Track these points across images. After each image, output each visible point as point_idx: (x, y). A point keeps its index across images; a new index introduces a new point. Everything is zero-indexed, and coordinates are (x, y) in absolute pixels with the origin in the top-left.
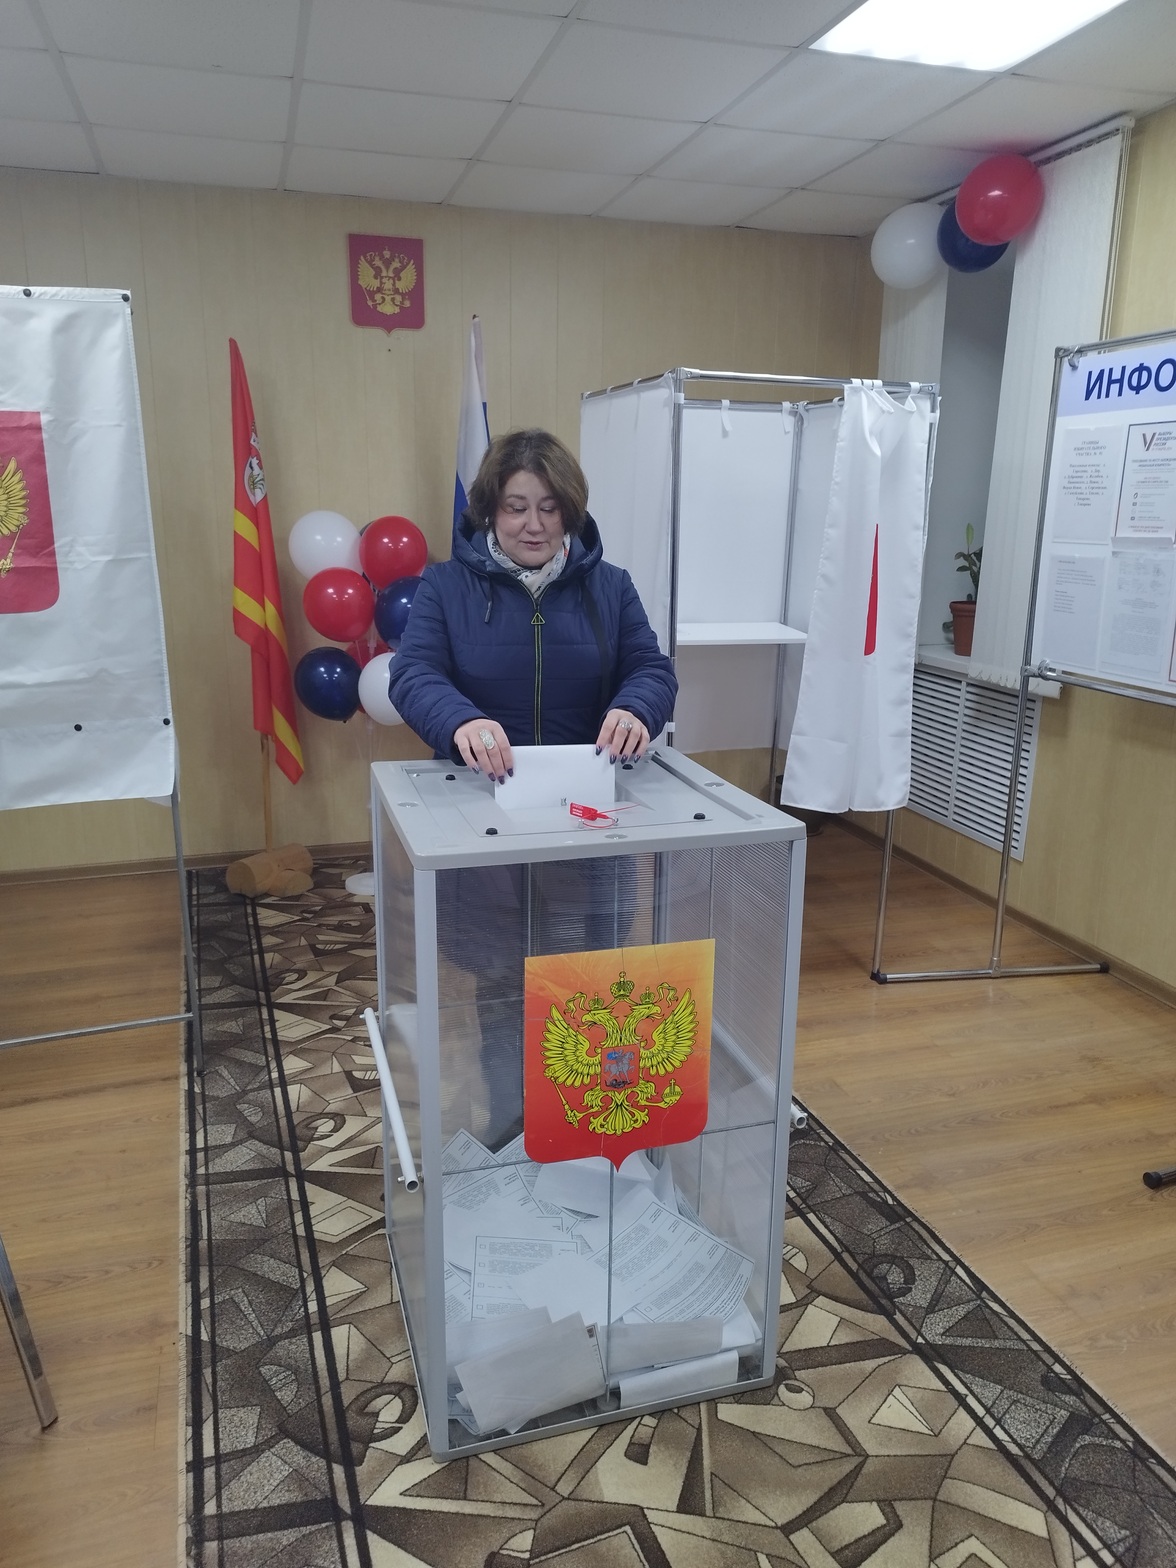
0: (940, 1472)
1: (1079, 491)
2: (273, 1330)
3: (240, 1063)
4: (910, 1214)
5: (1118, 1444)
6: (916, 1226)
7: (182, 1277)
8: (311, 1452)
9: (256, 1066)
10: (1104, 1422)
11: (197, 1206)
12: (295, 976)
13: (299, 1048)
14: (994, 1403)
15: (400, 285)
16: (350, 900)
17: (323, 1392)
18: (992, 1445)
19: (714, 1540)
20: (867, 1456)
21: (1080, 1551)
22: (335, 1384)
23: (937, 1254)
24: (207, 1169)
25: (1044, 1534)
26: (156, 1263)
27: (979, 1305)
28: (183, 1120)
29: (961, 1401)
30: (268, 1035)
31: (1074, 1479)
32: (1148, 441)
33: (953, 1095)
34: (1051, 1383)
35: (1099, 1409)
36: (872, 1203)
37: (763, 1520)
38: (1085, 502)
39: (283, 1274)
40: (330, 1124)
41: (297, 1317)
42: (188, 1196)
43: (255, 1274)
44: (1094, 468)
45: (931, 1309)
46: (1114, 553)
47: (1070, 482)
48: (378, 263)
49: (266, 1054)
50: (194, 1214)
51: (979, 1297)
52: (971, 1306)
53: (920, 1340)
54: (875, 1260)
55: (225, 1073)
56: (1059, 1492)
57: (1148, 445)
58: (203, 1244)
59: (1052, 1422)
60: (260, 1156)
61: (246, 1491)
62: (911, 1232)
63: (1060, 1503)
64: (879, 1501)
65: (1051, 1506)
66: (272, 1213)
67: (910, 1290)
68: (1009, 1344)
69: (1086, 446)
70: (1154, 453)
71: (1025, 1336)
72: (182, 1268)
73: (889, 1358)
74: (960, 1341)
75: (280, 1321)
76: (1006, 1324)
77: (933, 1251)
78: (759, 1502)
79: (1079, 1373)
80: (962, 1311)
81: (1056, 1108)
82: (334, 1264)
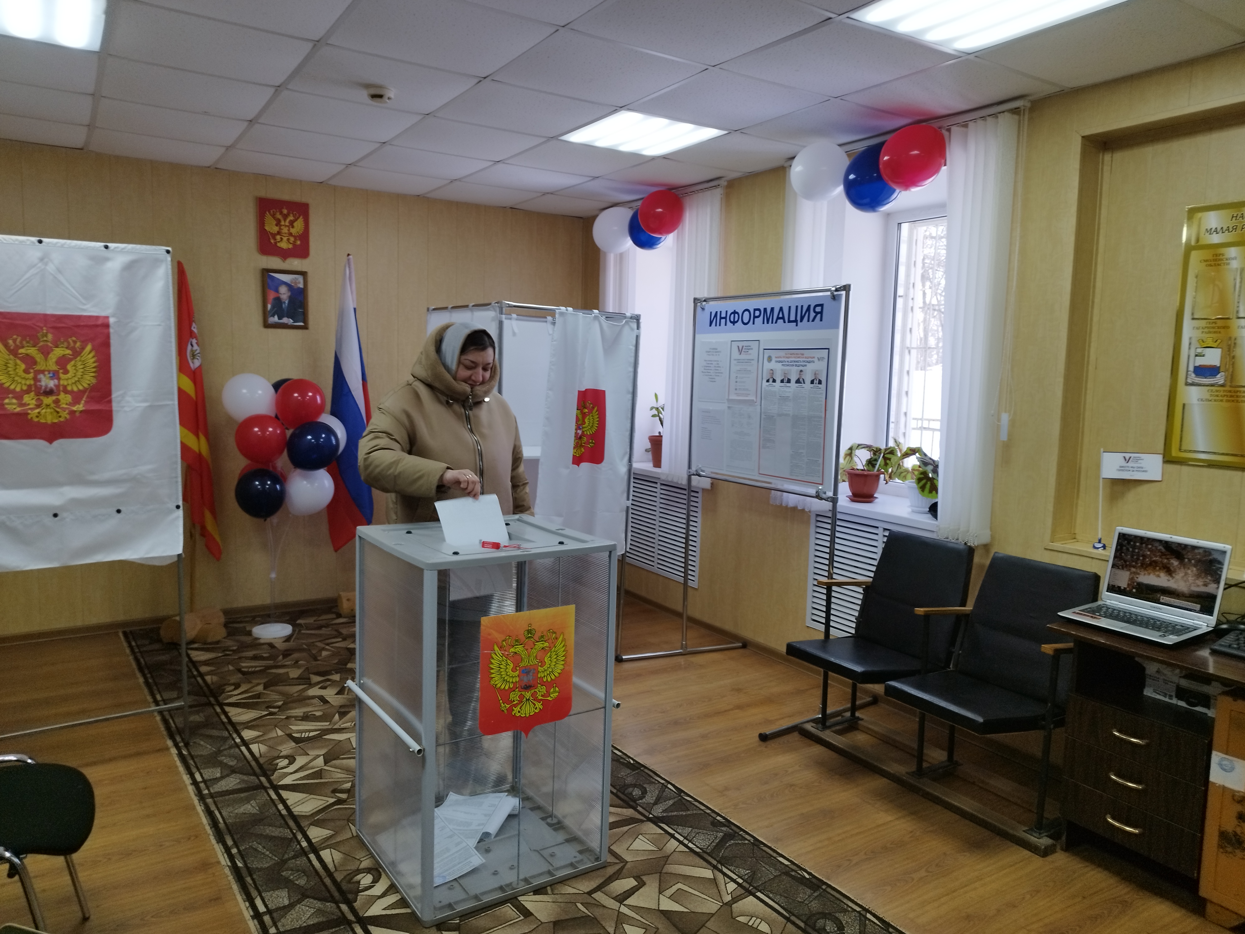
0: (663, 863)
1: (709, 374)
2: (283, 857)
3: (210, 737)
4: (643, 766)
5: (747, 842)
6: (646, 771)
7: (213, 841)
8: (325, 901)
9: (223, 737)
10: (740, 835)
11: (210, 809)
12: (233, 687)
13: (248, 725)
14: (688, 835)
15: (293, 231)
16: (258, 641)
17: (323, 877)
18: (687, 850)
19: (554, 902)
20: (627, 862)
21: (727, 880)
22: (330, 874)
23: (658, 781)
24: (209, 790)
25: (712, 877)
26: (192, 838)
27: (680, 799)
28: (181, 769)
29: (672, 836)
30: (225, 720)
31: (726, 857)
32: (740, 349)
33: (664, 712)
34: (715, 824)
35: (738, 830)
36: (623, 764)
37: (578, 892)
38: (713, 380)
39: (280, 832)
40: (286, 762)
41: (296, 849)
42: (201, 804)
43: (261, 835)
44: (716, 362)
45: (656, 803)
46: (729, 407)
47: (705, 369)
48: (279, 216)
49: (227, 730)
50: (209, 813)
51: (680, 796)
52: (676, 799)
53: (651, 816)
54: (626, 787)
55: (202, 743)
56: (718, 862)
57: (740, 351)
58: (222, 825)
59: (716, 838)
60: (243, 781)
61: (291, 922)
62: (644, 774)
63: (719, 866)
64: (634, 877)
65: (715, 867)
66: (262, 807)
67: (645, 797)
68: (695, 812)
69: (711, 350)
70: (743, 356)
71: (703, 808)
72: (212, 838)
73: (634, 825)
74: (670, 814)
75: (286, 852)
76: (694, 804)
77: (656, 780)
78: (575, 886)
79: (729, 818)
80: (671, 802)
81: (718, 713)
82: (312, 824)
